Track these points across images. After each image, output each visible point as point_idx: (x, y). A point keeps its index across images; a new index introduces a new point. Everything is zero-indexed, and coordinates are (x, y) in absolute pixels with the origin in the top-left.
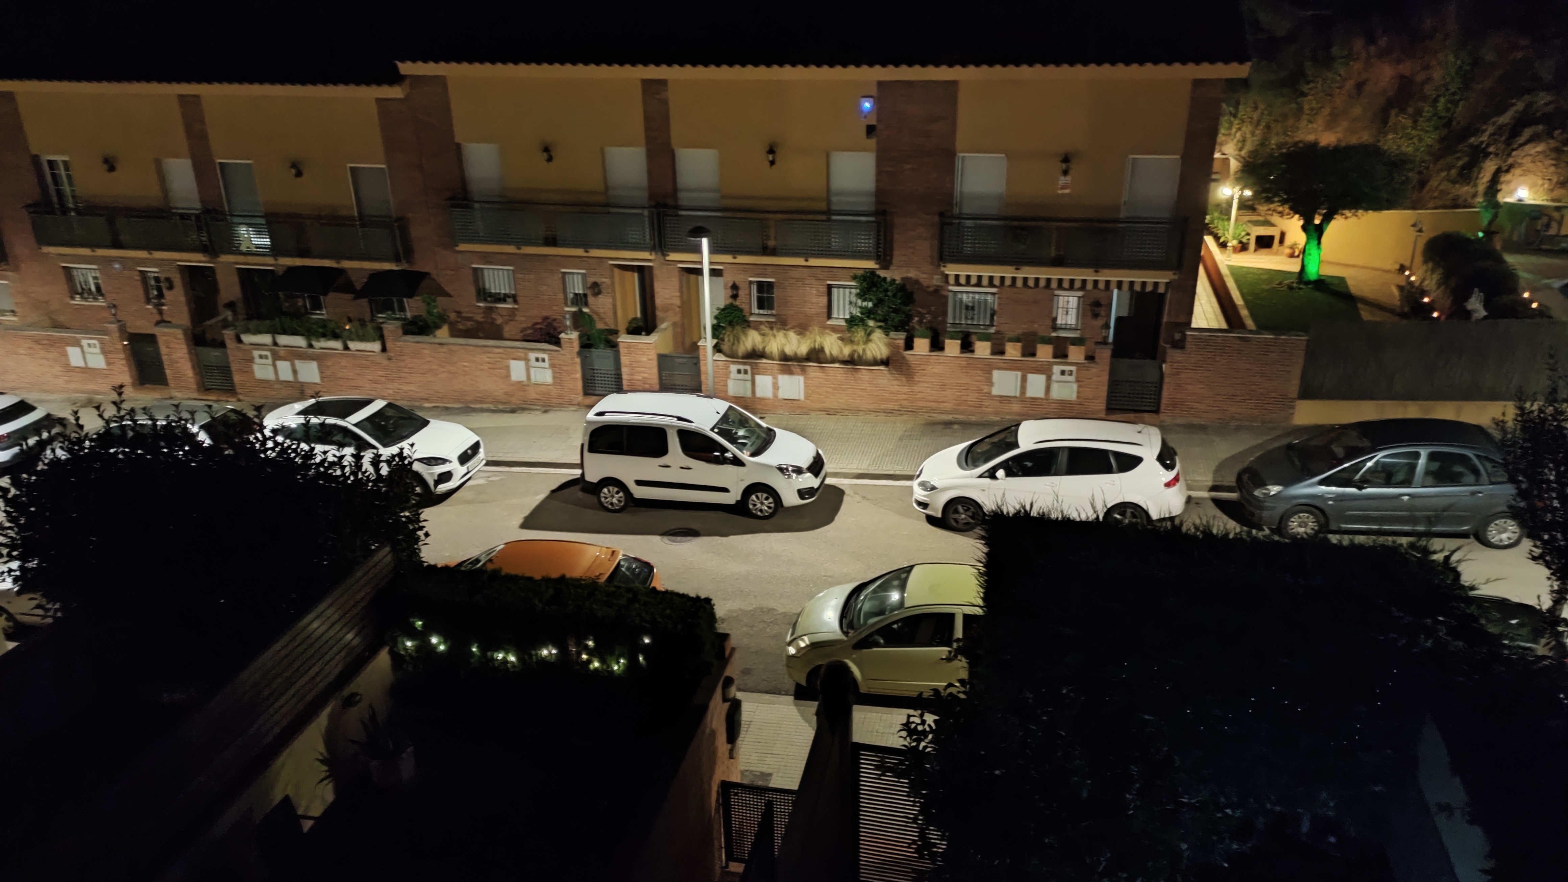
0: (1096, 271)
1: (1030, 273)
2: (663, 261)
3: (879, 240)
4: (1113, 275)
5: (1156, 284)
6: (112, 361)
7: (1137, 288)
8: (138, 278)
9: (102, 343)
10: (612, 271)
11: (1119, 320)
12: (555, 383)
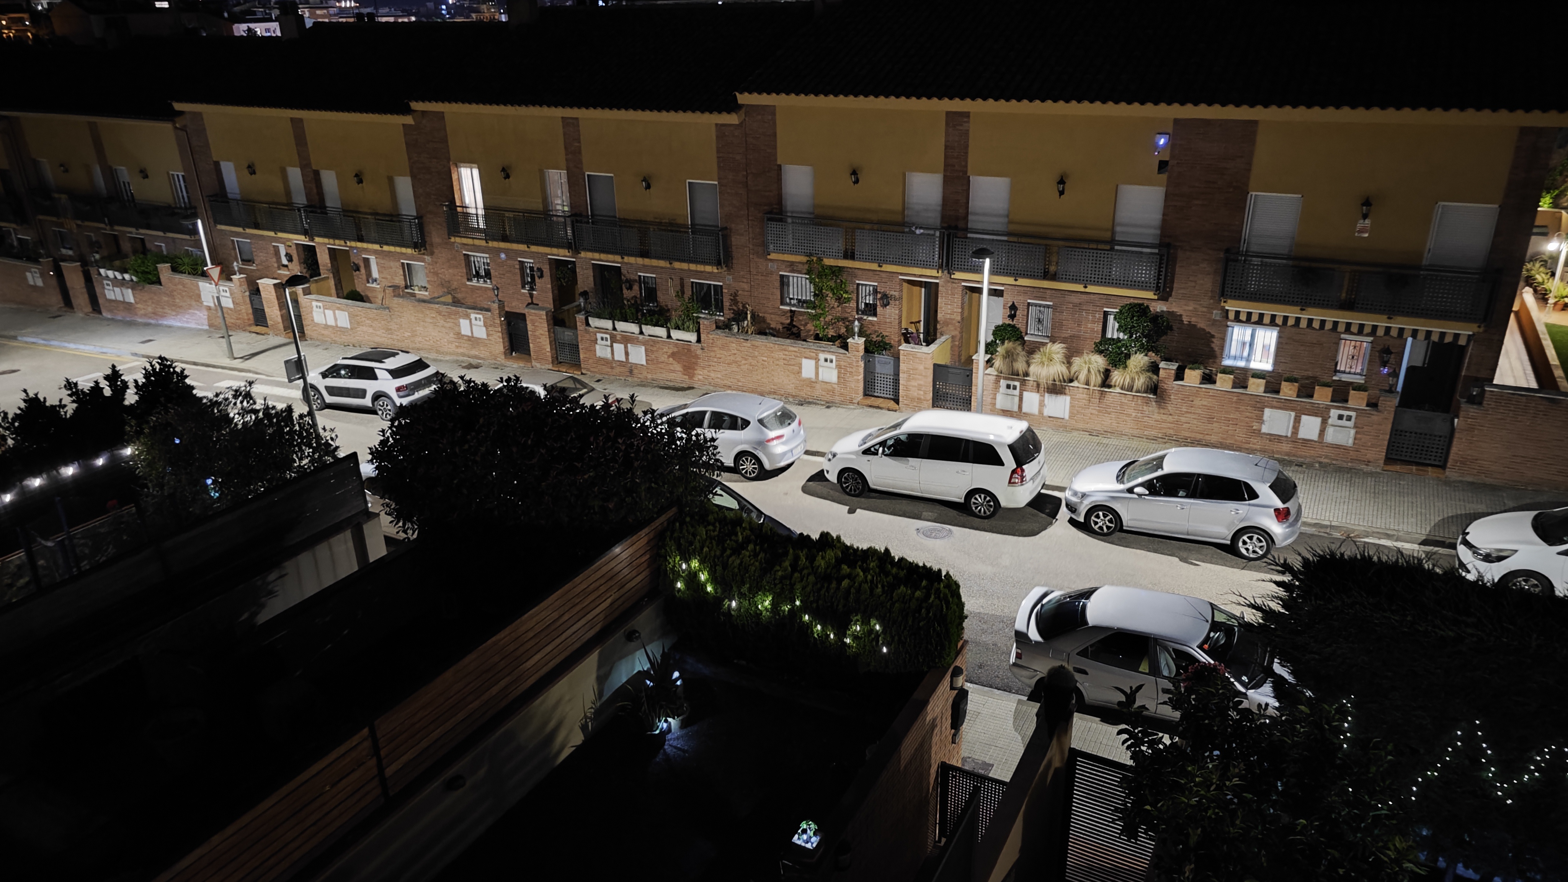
0: (1389, 318)
1: (1317, 315)
2: (949, 279)
3: (1160, 271)
4: (1408, 324)
5: (1457, 336)
6: (491, 332)
7: (1435, 338)
8: (518, 267)
9: (485, 318)
10: (901, 285)
11: (1410, 369)
12: (839, 383)
